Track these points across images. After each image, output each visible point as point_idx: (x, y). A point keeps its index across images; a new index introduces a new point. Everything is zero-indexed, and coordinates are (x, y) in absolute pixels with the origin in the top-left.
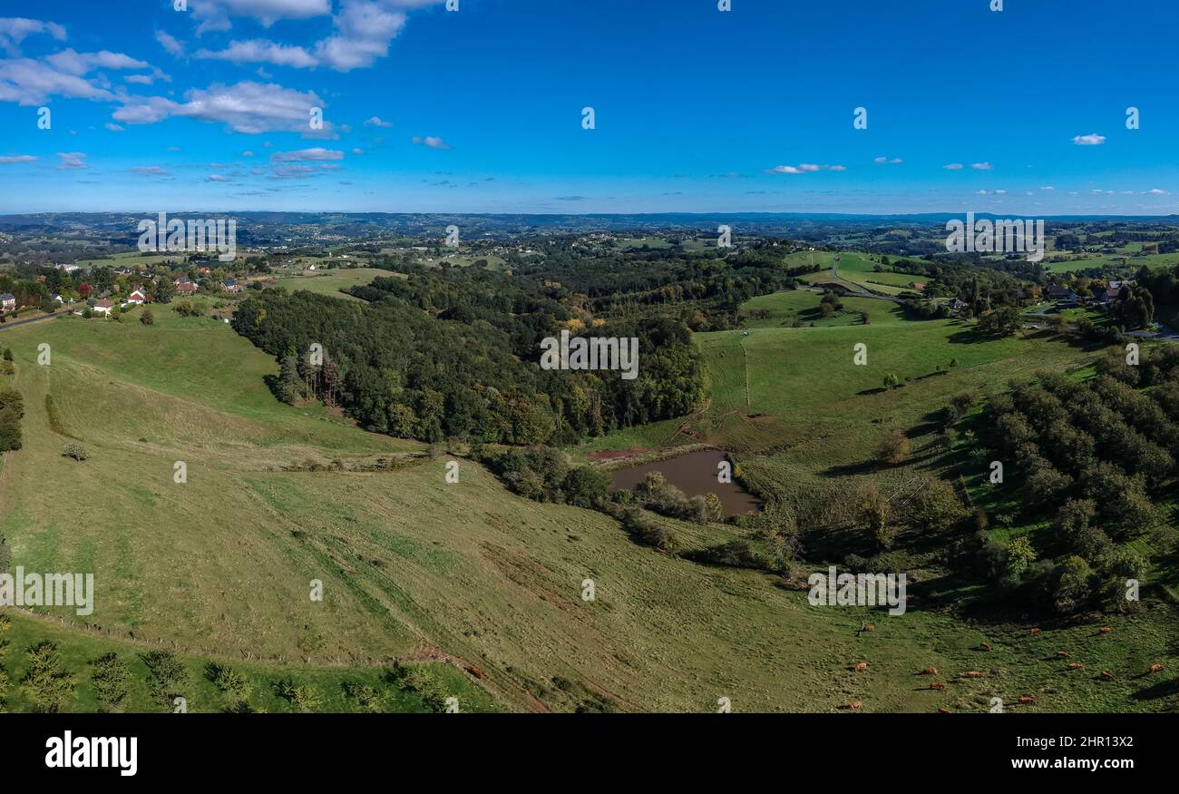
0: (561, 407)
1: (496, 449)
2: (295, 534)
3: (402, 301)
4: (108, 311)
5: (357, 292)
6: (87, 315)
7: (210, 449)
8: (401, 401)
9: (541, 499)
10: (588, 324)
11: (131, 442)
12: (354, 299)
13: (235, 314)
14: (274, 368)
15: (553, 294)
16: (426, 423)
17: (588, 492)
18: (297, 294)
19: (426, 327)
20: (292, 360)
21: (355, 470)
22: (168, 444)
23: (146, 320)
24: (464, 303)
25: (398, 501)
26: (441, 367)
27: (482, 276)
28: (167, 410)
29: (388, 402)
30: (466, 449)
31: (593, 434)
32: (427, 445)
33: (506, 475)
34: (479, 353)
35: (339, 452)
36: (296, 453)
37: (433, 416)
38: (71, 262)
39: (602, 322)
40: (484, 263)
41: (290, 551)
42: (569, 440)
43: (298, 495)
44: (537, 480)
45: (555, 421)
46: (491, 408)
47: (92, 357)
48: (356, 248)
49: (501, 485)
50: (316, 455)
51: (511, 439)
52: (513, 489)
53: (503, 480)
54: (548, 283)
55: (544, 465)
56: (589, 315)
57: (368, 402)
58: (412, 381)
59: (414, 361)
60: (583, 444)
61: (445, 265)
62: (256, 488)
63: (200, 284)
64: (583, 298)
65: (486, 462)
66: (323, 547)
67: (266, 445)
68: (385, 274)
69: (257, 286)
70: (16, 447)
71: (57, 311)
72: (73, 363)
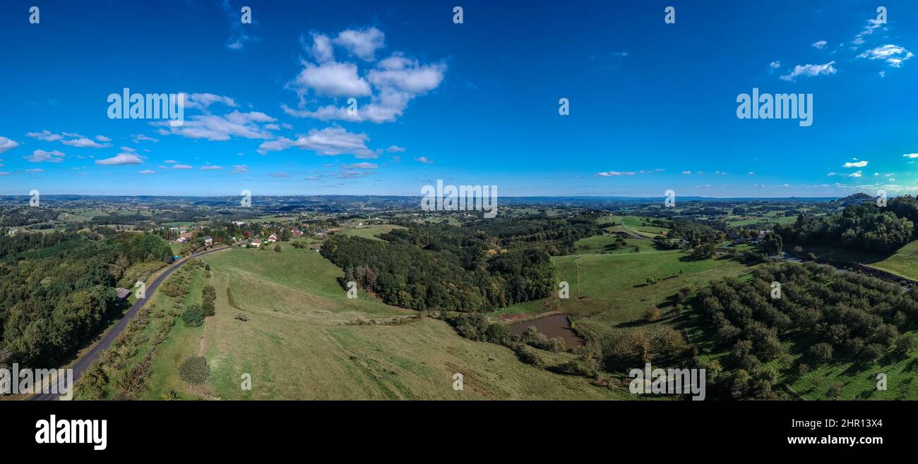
0: (485, 293)
1: (453, 314)
2: (351, 358)
3: (405, 241)
4: (258, 245)
5: (383, 236)
6: (248, 247)
7: (309, 315)
8: (405, 290)
9: (475, 339)
10: (498, 252)
11: (270, 312)
12: (381, 240)
13: (322, 247)
14: (342, 274)
15: (481, 237)
16: (417, 301)
17: (498, 336)
18: (352, 237)
19: (418, 254)
20: (351, 270)
21: (382, 324)
22: (288, 313)
23: (277, 249)
24: (437, 241)
25: (403, 340)
26: (424, 273)
27: (446, 227)
28: (287, 295)
29: (398, 291)
30: (438, 314)
31: (501, 306)
32: (418, 312)
33: (458, 327)
34: (444, 266)
35: (374, 315)
36: (352, 316)
37: (421, 298)
38: (240, 220)
39: (505, 251)
40: (447, 221)
41: (348, 367)
42: (489, 310)
43: (353, 337)
44: (473, 330)
45: (481, 300)
46: (451, 293)
47: (250, 269)
48: (383, 214)
49: (455, 333)
50: (362, 317)
51: (461, 309)
52: (462, 335)
53: (457, 330)
54: (478, 231)
55: (477, 322)
56: (499, 248)
57: (388, 291)
58: (410, 280)
59: (411, 271)
60: (496, 312)
61: (428, 223)
62: (332, 335)
63: (304, 232)
64: (496, 239)
65: (448, 321)
66: (365, 365)
67: (338, 312)
68: (397, 227)
69: (332, 233)
70: (212, 314)
71: (233, 244)
72: (241, 272)
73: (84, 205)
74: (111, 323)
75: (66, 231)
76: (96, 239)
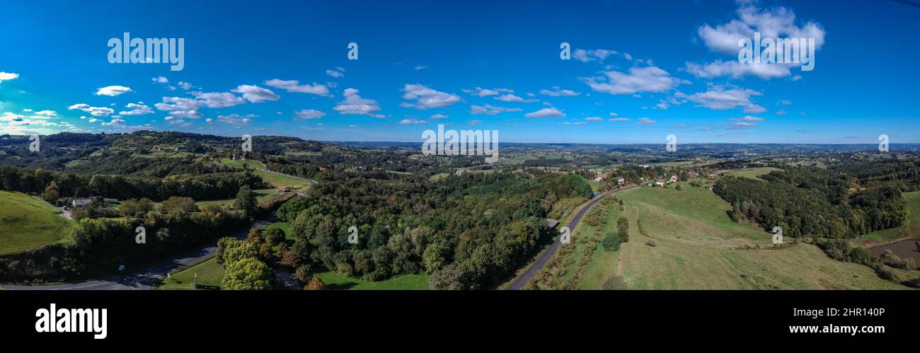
0: (848, 223)
1: (823, 240)
2: (742, 276)
3: (782, 181)
4: (662, 184)
5: (764, 177)
6: (654, 186)
7: (705, 241)
8: (783, 221)
9: (842, 260)
10: (858, 190)
11: (673, 238)
12: (763, 180)
13: (714, 186)
14: (730, 208)
15: (843, 178)
16: (794, 230)
17: (861, 258)
18: (739, 178)
19: (792, 191)
20: (738, 205)
21: (765, 249)
22: (688, 239)
23: (678, 188)
24: (807, 181)
25: (784, 262)
26: (799, 207)
27: (815, 170)
28: (687, 225)
29: (777, 221)
30: (810, 240)
31: (861, 234)
32: (793, 239)
33: (827, 250)
34: (814, 201)
35: (757, 241)
36: (740, 242)
37: (796, 227)
38: (646, 164)
39: (864, 189)
40: (815, 164)
41: (740, 283)
42: (851, 236)
43: (743, 260)
44: (840, 252)
45: (846, 229)
46: (820, 223)
47: (656, 204)
48: (762, 159)
49: (825, 255)
50: (748, 242)
51: (828, 236)
52: (831, 256)
53: (826, 253)
54: (841, 173)
55: (843, 246)
56: (858, 186)
57: (769, 221)
58: (787, 213)
59: (788, 205)
60: (857, 238)
61: (800, 165)
62: (725, 257)
63: (699, 173)
64: (856, 179)
65: (819, 245)
66: (754, 282)
67: (728, 238)
68: (775, 169)
69: (722, 174)
70: (626, 241)
71: (641, 184)
72: (648, 206)
73: (517, 151)
74: (543, 248)
75: (503, 172)
76: (528, 178)
